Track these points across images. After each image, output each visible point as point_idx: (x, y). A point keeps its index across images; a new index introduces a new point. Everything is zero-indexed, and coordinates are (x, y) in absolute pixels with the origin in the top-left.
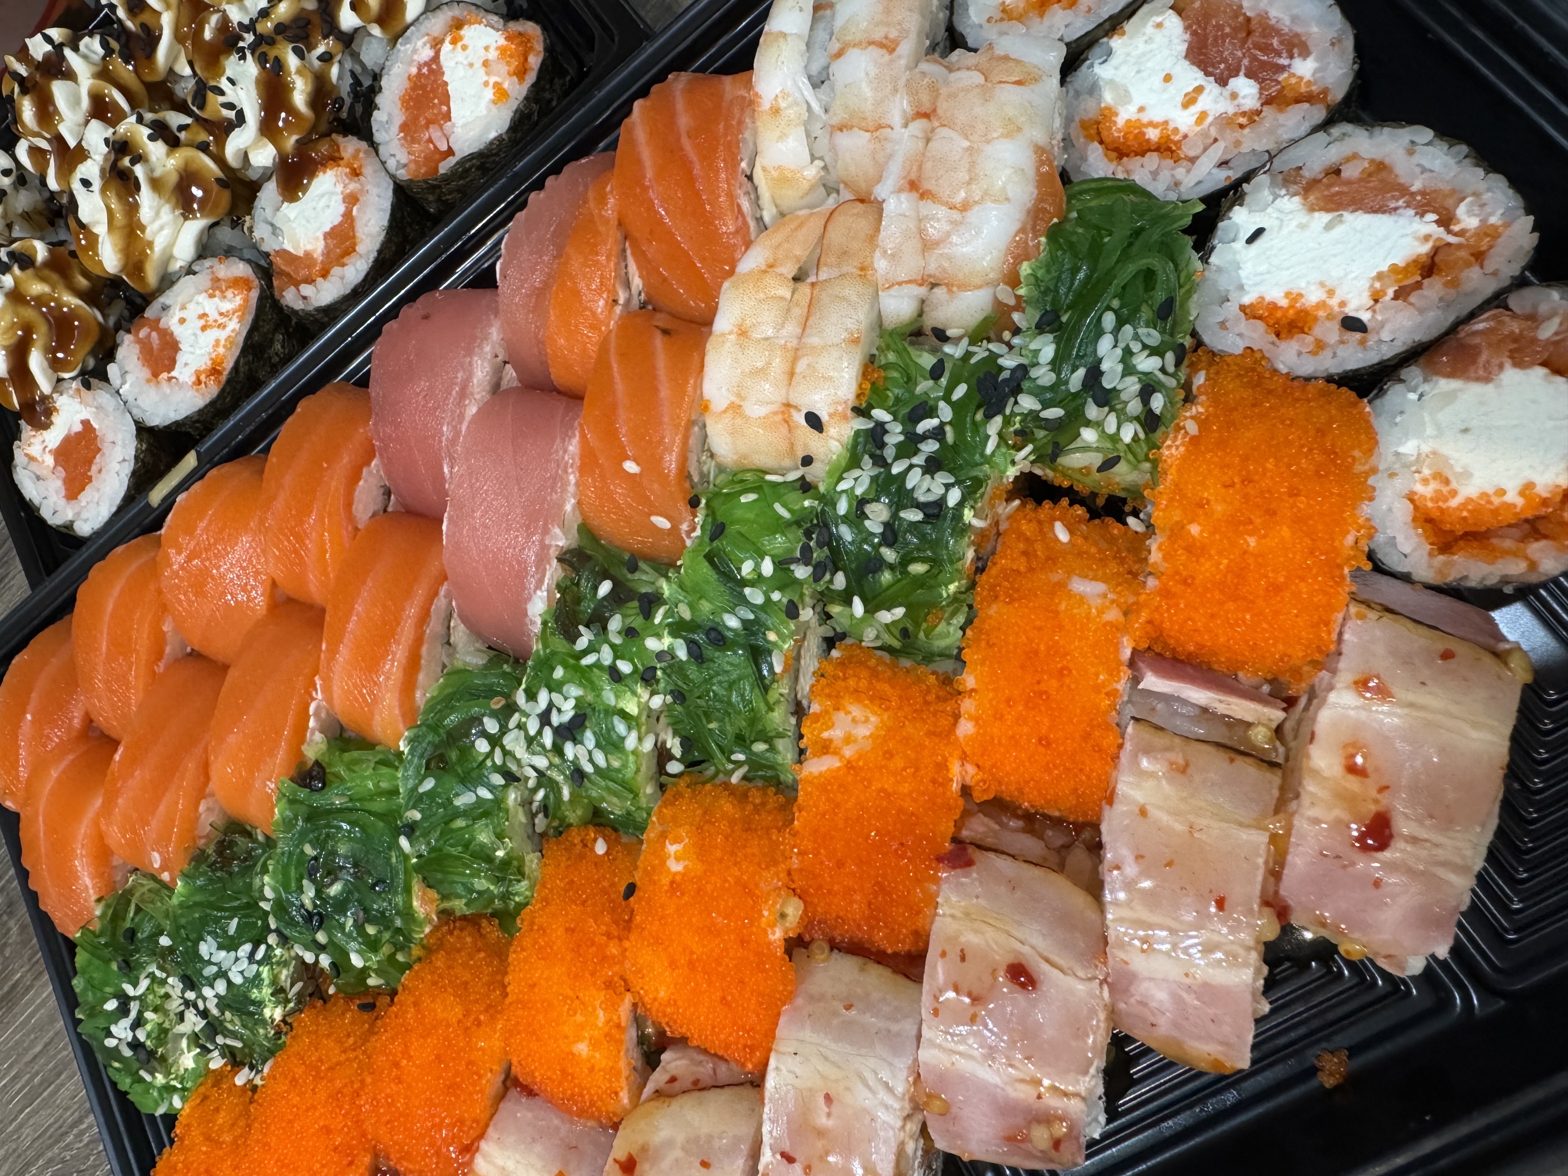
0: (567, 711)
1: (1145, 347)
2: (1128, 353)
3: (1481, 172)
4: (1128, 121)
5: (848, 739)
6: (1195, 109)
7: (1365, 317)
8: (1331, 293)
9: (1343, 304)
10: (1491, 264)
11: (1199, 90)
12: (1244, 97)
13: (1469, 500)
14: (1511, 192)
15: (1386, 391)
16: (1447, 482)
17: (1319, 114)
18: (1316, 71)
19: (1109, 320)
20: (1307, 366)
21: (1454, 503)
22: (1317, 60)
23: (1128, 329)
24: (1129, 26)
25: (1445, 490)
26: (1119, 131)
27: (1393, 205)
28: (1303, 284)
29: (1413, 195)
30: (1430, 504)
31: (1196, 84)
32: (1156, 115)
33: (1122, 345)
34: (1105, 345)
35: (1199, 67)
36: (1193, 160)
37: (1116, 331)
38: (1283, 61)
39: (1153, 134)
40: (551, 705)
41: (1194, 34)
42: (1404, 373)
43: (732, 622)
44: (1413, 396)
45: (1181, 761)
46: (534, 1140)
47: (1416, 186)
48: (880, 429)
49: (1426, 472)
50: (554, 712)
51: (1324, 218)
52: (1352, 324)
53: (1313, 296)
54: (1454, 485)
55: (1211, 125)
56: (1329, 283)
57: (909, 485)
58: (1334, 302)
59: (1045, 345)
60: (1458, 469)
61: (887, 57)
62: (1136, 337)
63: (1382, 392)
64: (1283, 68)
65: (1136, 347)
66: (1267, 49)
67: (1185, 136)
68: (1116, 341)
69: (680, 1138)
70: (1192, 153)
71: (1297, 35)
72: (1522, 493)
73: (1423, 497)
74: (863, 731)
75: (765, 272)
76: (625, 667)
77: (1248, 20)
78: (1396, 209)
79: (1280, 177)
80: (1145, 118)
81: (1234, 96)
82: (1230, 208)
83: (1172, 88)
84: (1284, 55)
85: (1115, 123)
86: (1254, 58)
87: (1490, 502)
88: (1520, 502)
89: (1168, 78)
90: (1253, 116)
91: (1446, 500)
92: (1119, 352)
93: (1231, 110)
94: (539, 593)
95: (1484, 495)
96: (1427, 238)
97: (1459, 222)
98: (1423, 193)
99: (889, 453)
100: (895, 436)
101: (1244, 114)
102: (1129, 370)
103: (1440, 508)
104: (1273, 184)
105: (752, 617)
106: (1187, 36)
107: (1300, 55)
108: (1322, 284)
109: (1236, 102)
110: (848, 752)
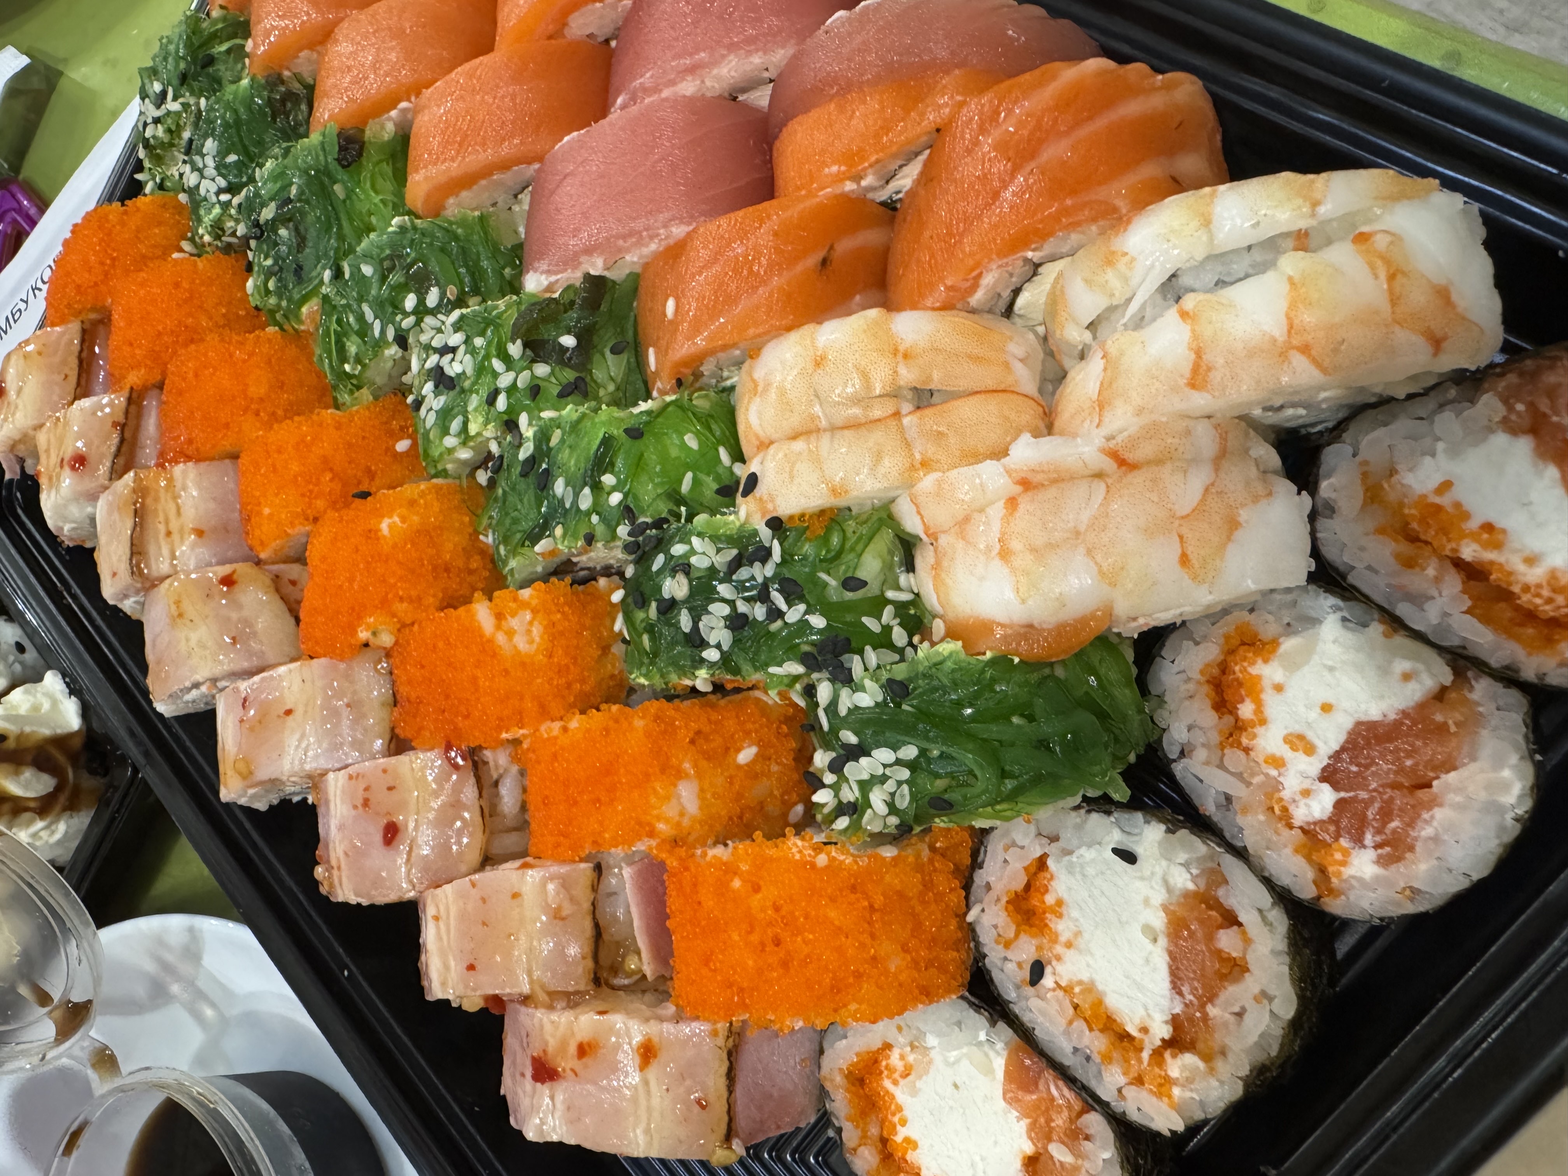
0: (453, 368)
1: (893, 795)
2: (883, 779)
3: (1245, 1071)
4: (1259, 677)
5: (510, 633)
6: (1284, 751)
7: (1048, 981)
8: (1069, 945)
9: (1059, 958)
10: (1131, 1092)
11: (1310, 749)
12: (1307, 805)
13: (893, 1097)
14: (1222, 1105)
15: (979, 1013)
16: (906, 1075)
17: (1306, 891)
18: (1360, 880)
19: (910, 752)
20: (986, 937)
21: (887, 1084)
22: (1377, 878)
23: (905, 774)
24: (1400, 640)
25: (896, 1076)
26: (1244, 670)
27: (1185, 989)
28: (1075, 913)
29: (1202, 1006)
30: (884, 1063)
31: (1319, 743)
32: (1273, 705)
33: (888, 772)
34: (884, 755)
35: (1347, 741)
36: (1221, 766)
37: (898, 762)
38: (1369, 839)
39: (1246, 710)
40: (454, 350)
41: (1397, 724)
42: (1001, 1025)
43: (559, 487)
44: (982, 1036)
45: (564, 913)
46: (214, 499)
47: (1213, 1011)
48: (764, 555)
49: (911, 1058)
50: (450, 356)
51: (1159, 920)
52: (1037, 971)
53: (1062, 927)
54: (902, 1082)
55: (1267, 775)
56: (1081, 942)
57: (712, 608)
58: (1059, 949)
59: (872, 696)
60: (919, 1084)
61: (1182, 382)
62: (900, 783)
63: (977, 1008)
64: (1359, 841)
65: (890, 786)
66: (1386, 814)
67: (1247, 750)
68: (891, 766)
69: (246, 613)
70: (1226, 762)
71: (1411, 849)
72: (907, 1140)
73: (888, 1057)
74: (521, 643)
75: (895, 351)
76: (502, 402)
77: (1429, 786)
78: (1180, 993)
79: (1215, 865)
80: (1269, 698)
81: (1306, 793)
82: (1161, 820)
83: (1314, 714)
84: (1378, 839)
85: (1253, 663)
86: (1368, 803)
87: (894, 1114)
88: (899, 1139)
89: (1326, 708)
90: (1286, 818)
91: (888, 1077)
92: (880, 771)
93: (1286, 794)
94: (544, 277)
95: (900, 1109)
96: (1145, 1030)
97: (1174, 1056)
98: (1205, 1018)
99: (743, 573)
100: (761, 572)
101: (1285, 809)
102: (865, 786)
103: (881, 1073)
104: (1200, 860)
105: (568, 505)
106: (1392, 716)
107: (1380, 857)
108: (1078, 934)
109: (1298, 797)
110: (501, 638)
